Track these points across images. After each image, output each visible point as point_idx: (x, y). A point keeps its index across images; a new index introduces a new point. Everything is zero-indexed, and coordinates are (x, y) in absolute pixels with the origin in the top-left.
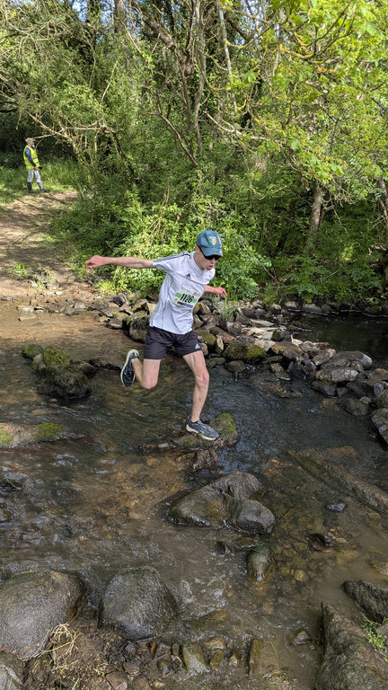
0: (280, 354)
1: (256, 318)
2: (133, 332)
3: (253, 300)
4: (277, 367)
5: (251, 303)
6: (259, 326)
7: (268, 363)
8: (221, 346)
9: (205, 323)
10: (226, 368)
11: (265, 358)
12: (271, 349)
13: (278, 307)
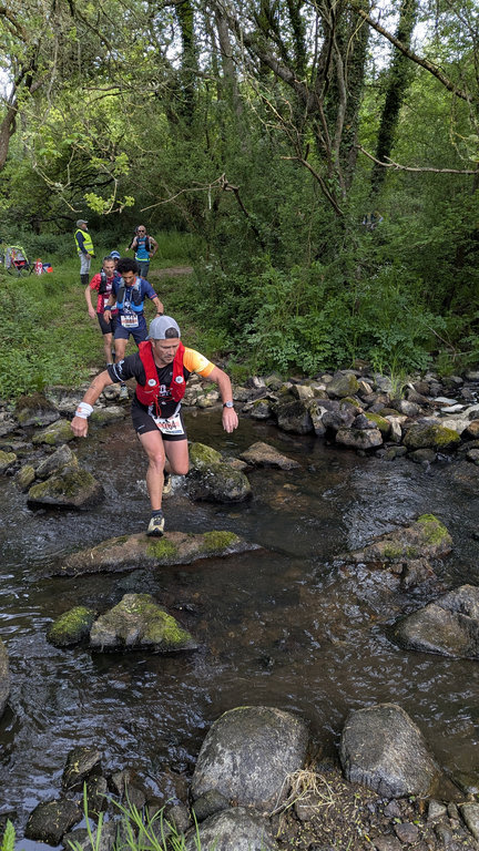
1: (433, 396)
2: (281, 422)
3: (424, 374)
5: (423, 376)
7: (466, 450)
8: (398, 431)
9: (371, 404)
10: (411, 460)
11: (461, 444)
12: (466, 431)
13: (458, 380)
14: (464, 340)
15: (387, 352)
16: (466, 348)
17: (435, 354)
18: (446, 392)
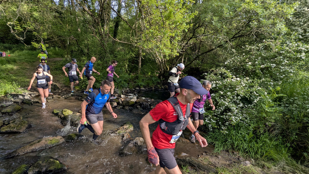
0: (139, 102)
1: (128, 93)
4: (138, 106)
5: (126, 89)
6: (130, 95)
7: (136, 106)
8: (121, 102)
10: (124, 109)
11: (135, 104)
12: (136, 101)
13: (134, 89)
14: (135, 81)
15: (118, 83)
16: (135, 82)
17: (128, 84)
18: (131, 92)
